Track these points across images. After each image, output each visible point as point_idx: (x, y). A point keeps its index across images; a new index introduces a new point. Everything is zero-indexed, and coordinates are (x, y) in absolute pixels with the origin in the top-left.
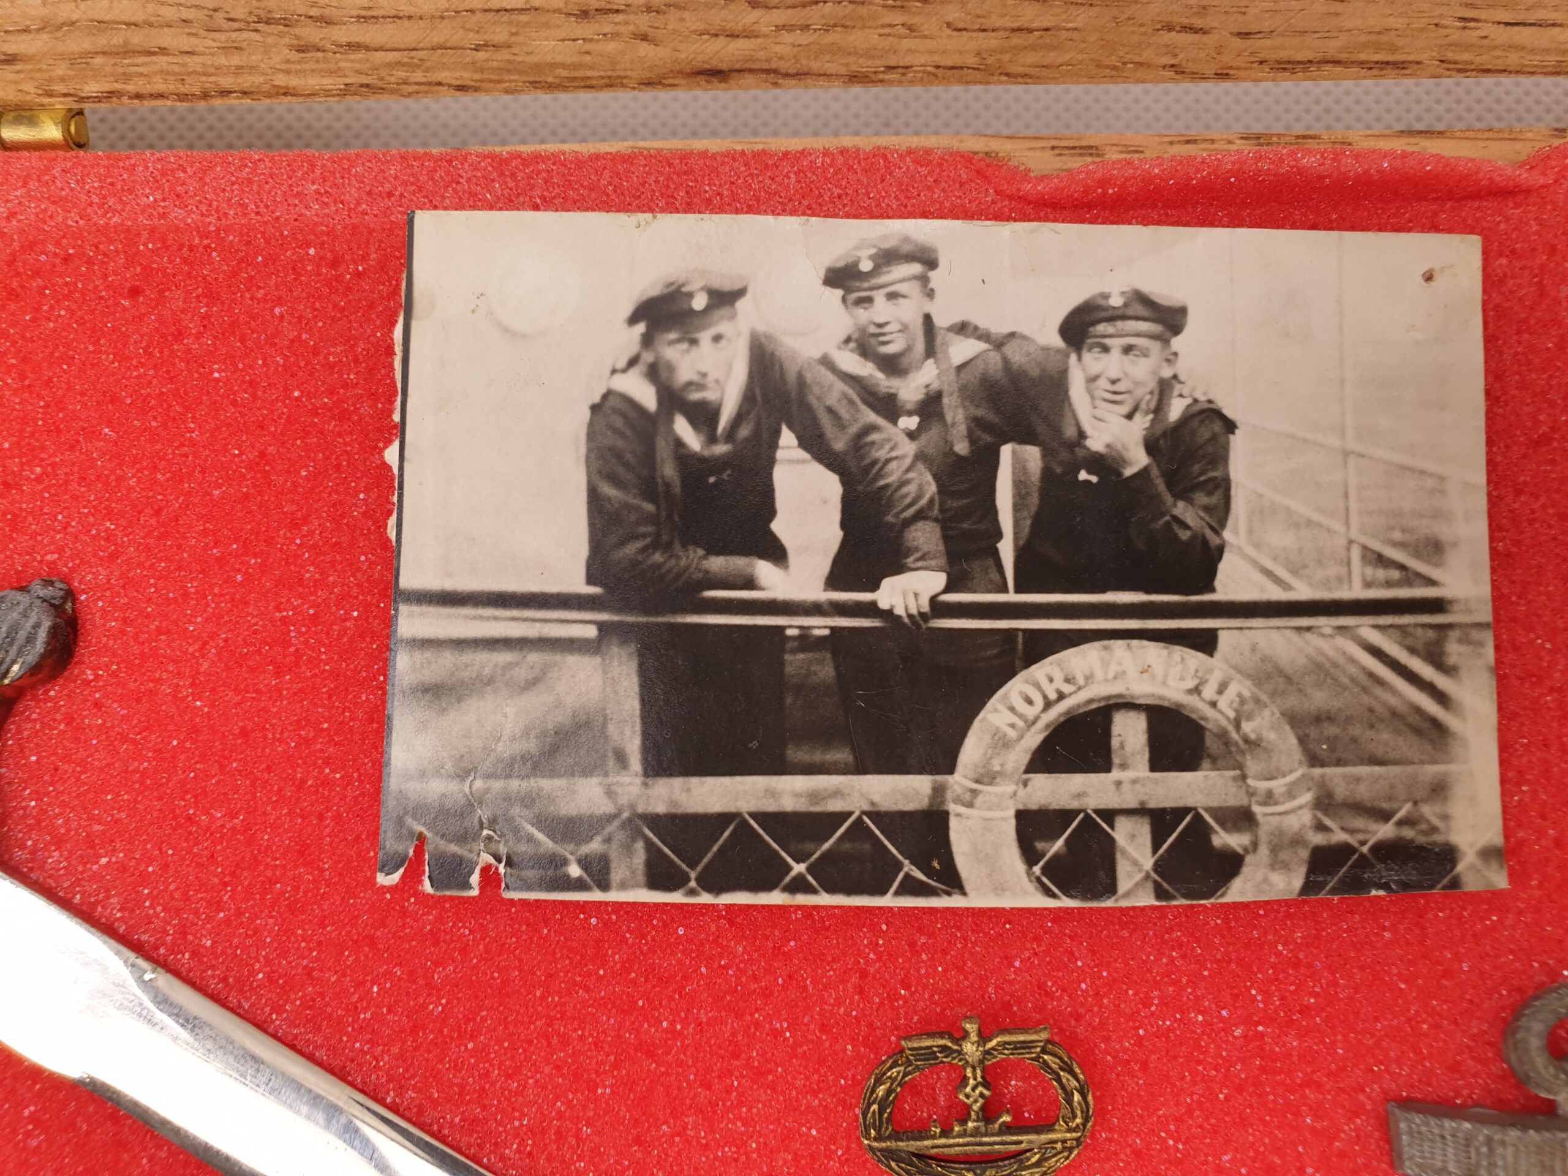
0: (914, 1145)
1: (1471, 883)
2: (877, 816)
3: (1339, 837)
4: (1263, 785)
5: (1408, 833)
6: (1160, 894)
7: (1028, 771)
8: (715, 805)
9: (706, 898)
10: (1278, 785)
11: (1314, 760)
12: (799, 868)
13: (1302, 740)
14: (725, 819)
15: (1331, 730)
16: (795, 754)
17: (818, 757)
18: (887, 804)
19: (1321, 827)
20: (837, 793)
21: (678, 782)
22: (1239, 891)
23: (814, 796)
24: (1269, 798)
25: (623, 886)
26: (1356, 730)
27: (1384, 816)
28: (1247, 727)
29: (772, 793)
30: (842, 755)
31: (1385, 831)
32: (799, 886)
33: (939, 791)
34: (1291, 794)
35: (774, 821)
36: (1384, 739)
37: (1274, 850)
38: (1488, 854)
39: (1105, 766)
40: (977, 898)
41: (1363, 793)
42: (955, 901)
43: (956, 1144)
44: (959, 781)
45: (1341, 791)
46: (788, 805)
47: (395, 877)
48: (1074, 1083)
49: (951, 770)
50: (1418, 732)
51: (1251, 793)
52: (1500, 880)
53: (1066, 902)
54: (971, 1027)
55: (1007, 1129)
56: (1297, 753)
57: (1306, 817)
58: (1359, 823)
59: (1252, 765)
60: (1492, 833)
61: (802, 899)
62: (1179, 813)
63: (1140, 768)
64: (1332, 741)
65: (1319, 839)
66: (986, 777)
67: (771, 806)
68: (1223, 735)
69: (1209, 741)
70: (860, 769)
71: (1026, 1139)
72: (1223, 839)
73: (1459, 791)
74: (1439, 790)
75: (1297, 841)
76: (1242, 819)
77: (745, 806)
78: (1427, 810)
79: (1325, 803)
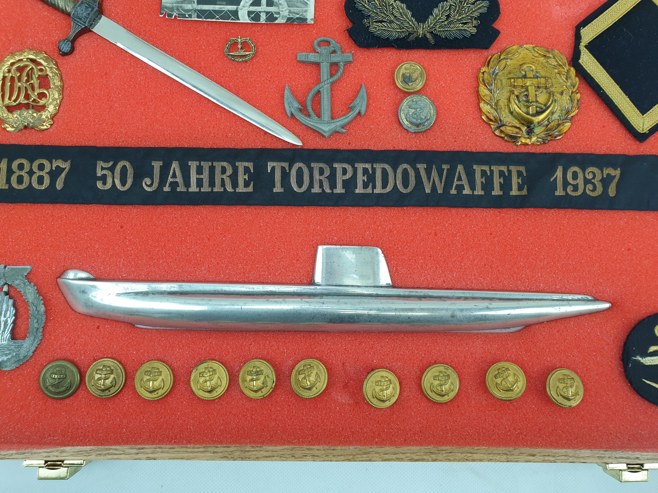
0: (231, 54)
1: (308, 23)
2: (229, 11)
3: (292, 16)
4: (282, 9)
5: (301, 16)
6: (266, 21)
7: (250, 6)
8: (207, 9)
9: (205, 20)
10: (284, 9)
11: (289, 7)
12: (217, 17)
13: (287, 4)
14: (208, 10)
15: (291, 3)
16: (218, 3)
17: (221, 3)
18: (230, 9)
19: (289, 15)
20: (223, 8)
21: (202, 6)
22: (276, 22)
23: (220, 8)
24: (282, 11)
25: (194, 18)
26: (295, 3)
27: (298, 14)
28: (280, 2)
29: (214, 7)
30: (225, 3)
31: (298, 16)
32: (217, 19)
33: (237, 8)
34: (285, 11)
35: (215, 11)
36: (299, 4)
37: (282, 17)
38: (311, 19)
39: (260, 6)
40: (241, 21)
41: (295, 11)
42: (238, 21)
43: (237, 54)
44: (240, 7)
45: (292, 11)
46: (217, 9)
47: (162, 16)
48: (253, 45)
49: (239, 5)
50: (304, 4)
51: (280, 10)
52: (313, 22)
53: (253, 22)
54: (239, 37)
55: (244, 51)
56: (287, 6)
57: (287, 14)
58: (294, 15)
59: (280, 7)
60: (313, 17)
61: (218, 20)
62: (270, 12)
63: (265, 6)
64: (292, 4)
65: (289, 16)
66: (244, 7)
67: (214, 9)
68: (276, 3)
69: (275, 3)
70: (227, 5)
71: (247, 53)
72: (275, 16)
73: (308, 11)
74: (306, 11)
75: (286, 16)
76: (278, 13)
77: (211, 9)
78: (304, 14)
79: (290, 12)
